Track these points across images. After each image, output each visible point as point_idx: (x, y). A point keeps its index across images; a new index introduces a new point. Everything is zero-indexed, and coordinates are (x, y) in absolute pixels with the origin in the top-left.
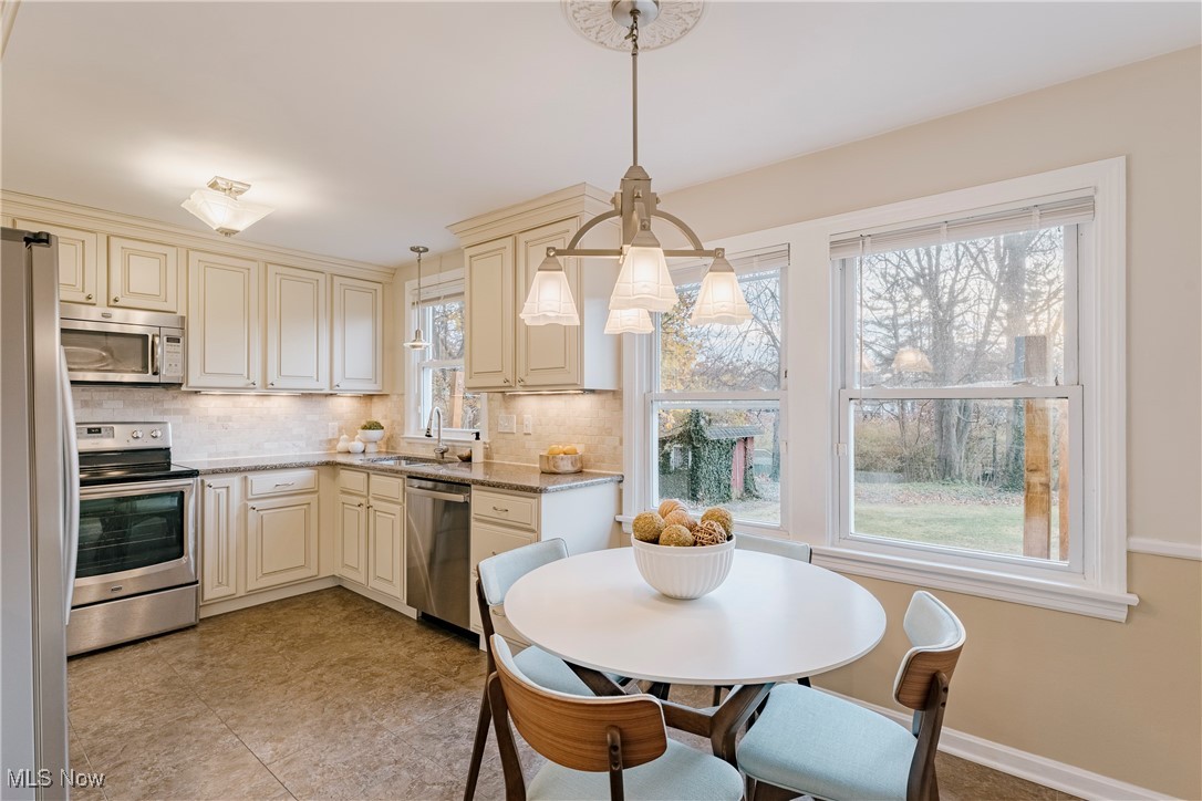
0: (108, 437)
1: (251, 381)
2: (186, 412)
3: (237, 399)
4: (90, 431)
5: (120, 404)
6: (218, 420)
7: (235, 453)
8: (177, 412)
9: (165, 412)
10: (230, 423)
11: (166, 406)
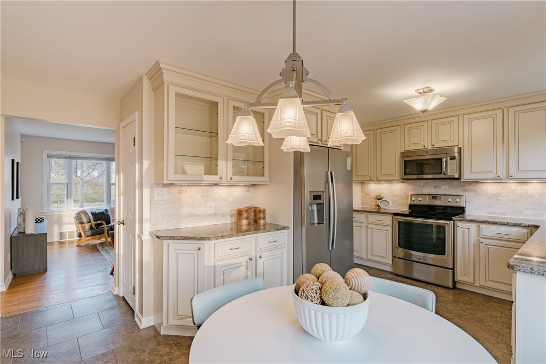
0: (439, 200)
1: (497, 175)
2: (475, 191)
3: (505, 184)
4: (433, 197)
5: (447, 187)
6: (493, 196)
7: (504, 214)
8: (471, 191)
9: (466, 191)
10: (501, 198)
11: (466, 188)
